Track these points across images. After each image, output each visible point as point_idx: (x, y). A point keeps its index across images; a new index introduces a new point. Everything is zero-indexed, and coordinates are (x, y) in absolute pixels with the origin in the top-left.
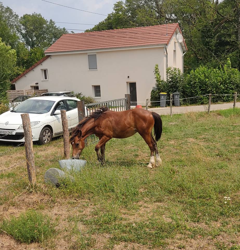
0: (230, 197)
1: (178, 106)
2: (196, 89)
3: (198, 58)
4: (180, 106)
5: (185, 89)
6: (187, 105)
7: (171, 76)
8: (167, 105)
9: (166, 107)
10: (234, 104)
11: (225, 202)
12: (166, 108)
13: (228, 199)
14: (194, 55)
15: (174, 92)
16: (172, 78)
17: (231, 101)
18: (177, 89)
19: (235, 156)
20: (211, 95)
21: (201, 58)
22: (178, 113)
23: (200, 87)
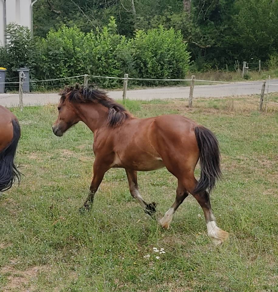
0: (163, 249)
1: (27, 92)
2: (57, 65)
3: (54, 12)
4: (31, 92)
5: (39, 64)
6: (43, 91)
7: (14, 39)
8: (7, 88)
9: (5, 92)
10: (124, 93)
11: (156, 257)
12: (4, 94)
13: (161, 252)
14: (46, 6)
15: (20, 67)
16: (16, 42)
17: (114, 88)
18: (25, 63)
19: (145, 179)
20: (87, 76)
21: (58, 12)
22: (31, 105)
23: (65, 62)
